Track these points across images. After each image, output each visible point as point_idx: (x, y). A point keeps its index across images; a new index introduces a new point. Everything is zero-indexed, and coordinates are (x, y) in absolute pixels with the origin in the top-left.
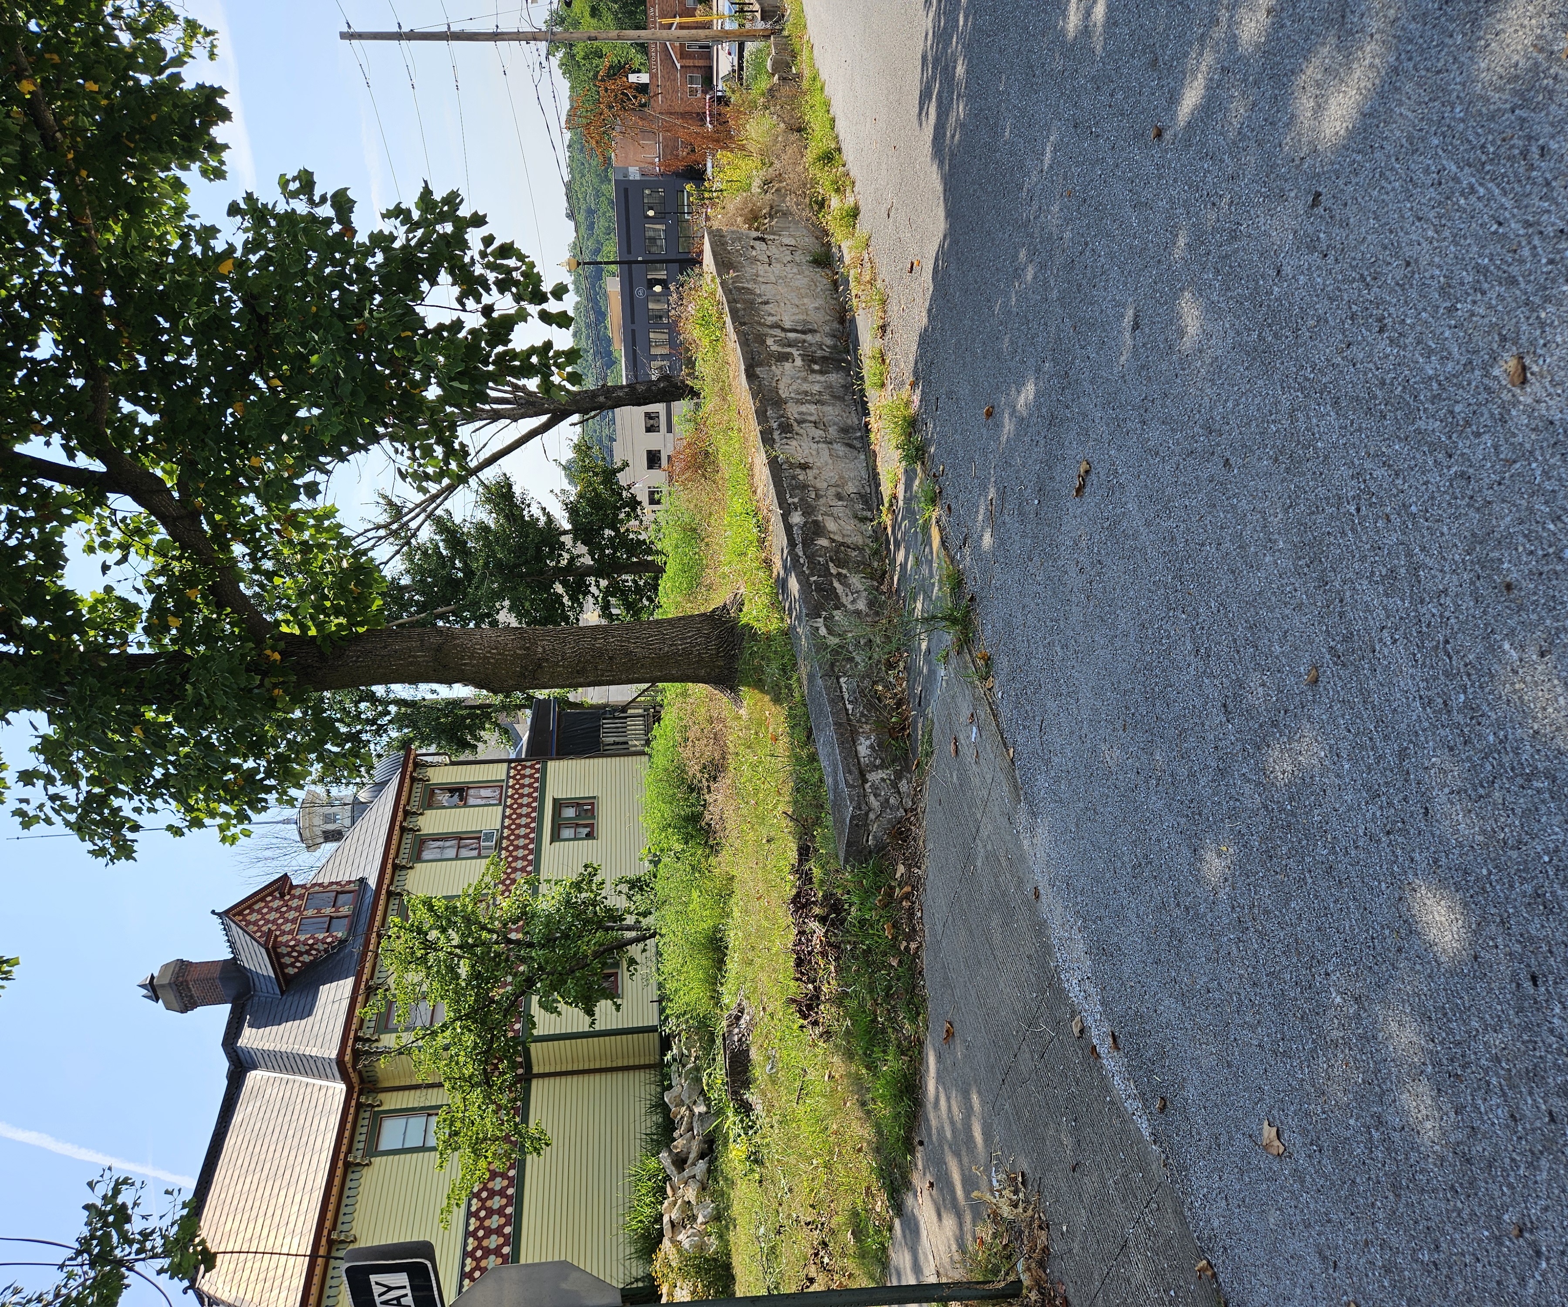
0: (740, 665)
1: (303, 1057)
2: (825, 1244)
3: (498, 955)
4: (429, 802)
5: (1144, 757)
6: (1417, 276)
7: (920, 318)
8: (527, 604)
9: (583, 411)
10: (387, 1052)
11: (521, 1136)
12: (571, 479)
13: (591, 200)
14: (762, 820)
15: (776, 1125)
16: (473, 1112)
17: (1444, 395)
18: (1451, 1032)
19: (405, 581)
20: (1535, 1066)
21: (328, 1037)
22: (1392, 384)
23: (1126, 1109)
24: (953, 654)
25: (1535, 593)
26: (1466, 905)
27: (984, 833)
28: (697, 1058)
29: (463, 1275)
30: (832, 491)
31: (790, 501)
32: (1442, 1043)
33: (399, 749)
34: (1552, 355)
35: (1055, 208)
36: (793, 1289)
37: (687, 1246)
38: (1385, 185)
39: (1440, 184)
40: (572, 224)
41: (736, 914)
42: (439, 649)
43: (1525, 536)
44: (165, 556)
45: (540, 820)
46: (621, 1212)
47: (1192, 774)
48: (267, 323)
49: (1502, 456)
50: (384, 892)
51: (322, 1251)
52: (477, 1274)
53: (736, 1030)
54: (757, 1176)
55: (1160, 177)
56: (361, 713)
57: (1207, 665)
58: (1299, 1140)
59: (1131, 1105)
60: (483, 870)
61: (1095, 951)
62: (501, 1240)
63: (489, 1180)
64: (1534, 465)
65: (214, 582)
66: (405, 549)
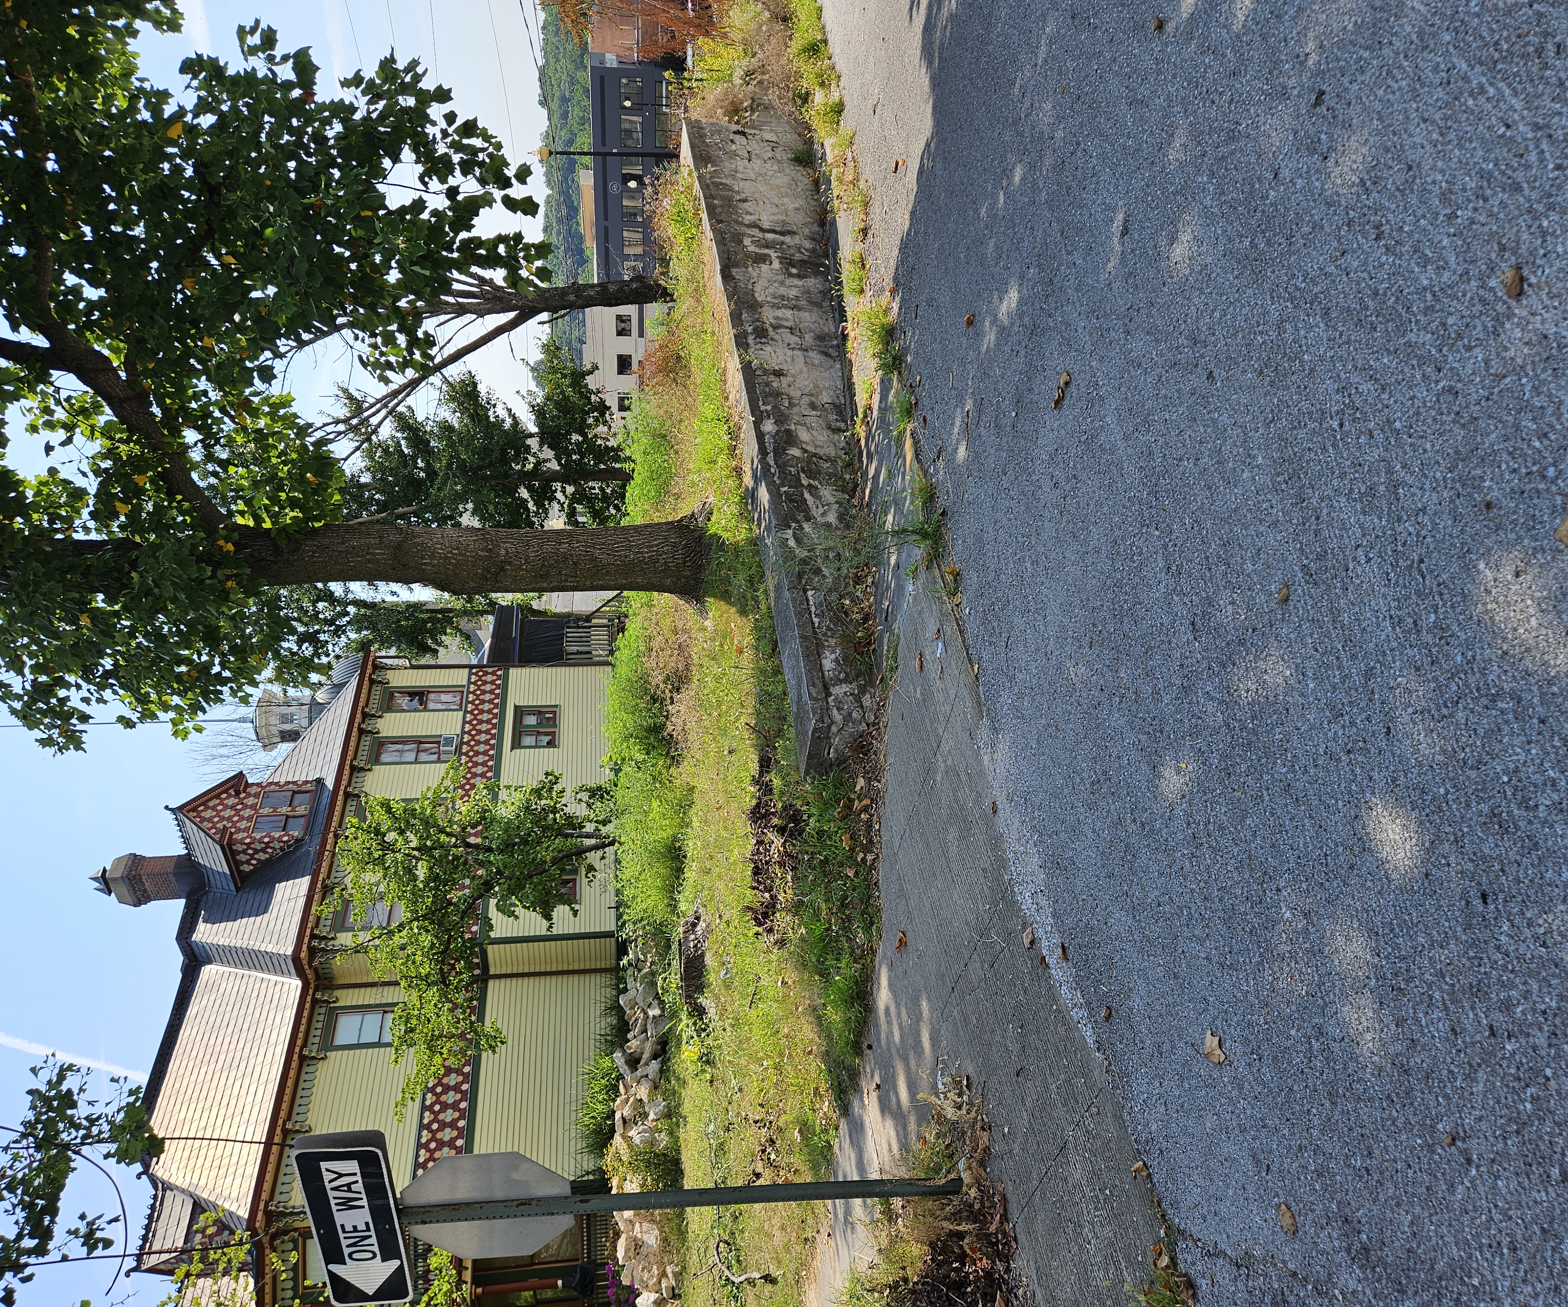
0: (706, 576)
1: (258, 953)
2: (772, 1142)
3: (456, 858)
4: (389, 705)
5: (1109, 675)
6: (1418, 181)
7: (902, 221)
8: (491, 508)
9: (553, 310)
10: (344, 950)
11: (476, 1032)
12: (539, 380)
13: (565, 86)
14: (724, 732)
15: (728, 1029)
16: (429, 1010)
17: (1438, 307)
18: (1397, 947)
19: (365, 479)
20: (1480, 981)
21: (284, 934)
22: (1385, 294)
23: (1071, 1017)
24: (922, 569)
25: (1515, 512)
26: (1421, 823)
27: (945, 748)
28: (652, 963)
29: (417, 1165)
30: (806, 400)
31: (763, 408)
32: (1387, 958)
33: (358, 650)
34: (1551, 266)
35: (1047, 106)
36: (740, 1183)
37: (638, 1142)
38: (1392, 84)
39: (1449, 83)
40: (545, 112)
41: (695, 824)
42: (398, 547)
43: (1510, 453)
44: (111, 438)
45: (501, 726)
46: (574, 1108)
47: (1156, 692)
48: (219, 195)
49: (1492, 371)
50: (341, 793)
51: (277, 1140)
52: (431, 1164)
53: (692, 937)
54: (708, 1076)
55: (1159, 72)
56: (318, 613)
57: (1178, 583)
58: (1240, 1049)
59: (1077, 1014)
60: (442, 774)
61: (1049, 865)
62: (455, 1133)
63: (444, 1075)
64: (1524, 380)
65: (164, 469)
66: (365, 445)
